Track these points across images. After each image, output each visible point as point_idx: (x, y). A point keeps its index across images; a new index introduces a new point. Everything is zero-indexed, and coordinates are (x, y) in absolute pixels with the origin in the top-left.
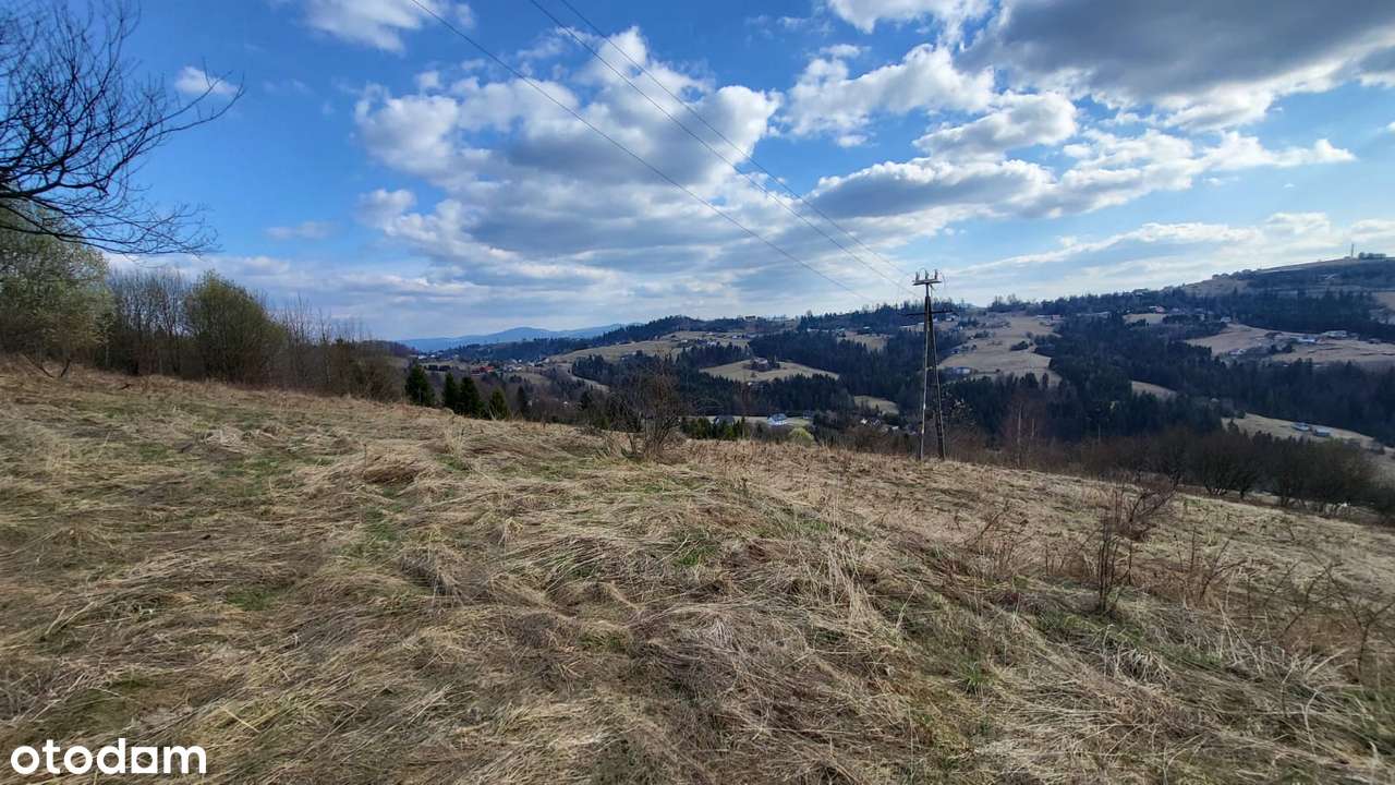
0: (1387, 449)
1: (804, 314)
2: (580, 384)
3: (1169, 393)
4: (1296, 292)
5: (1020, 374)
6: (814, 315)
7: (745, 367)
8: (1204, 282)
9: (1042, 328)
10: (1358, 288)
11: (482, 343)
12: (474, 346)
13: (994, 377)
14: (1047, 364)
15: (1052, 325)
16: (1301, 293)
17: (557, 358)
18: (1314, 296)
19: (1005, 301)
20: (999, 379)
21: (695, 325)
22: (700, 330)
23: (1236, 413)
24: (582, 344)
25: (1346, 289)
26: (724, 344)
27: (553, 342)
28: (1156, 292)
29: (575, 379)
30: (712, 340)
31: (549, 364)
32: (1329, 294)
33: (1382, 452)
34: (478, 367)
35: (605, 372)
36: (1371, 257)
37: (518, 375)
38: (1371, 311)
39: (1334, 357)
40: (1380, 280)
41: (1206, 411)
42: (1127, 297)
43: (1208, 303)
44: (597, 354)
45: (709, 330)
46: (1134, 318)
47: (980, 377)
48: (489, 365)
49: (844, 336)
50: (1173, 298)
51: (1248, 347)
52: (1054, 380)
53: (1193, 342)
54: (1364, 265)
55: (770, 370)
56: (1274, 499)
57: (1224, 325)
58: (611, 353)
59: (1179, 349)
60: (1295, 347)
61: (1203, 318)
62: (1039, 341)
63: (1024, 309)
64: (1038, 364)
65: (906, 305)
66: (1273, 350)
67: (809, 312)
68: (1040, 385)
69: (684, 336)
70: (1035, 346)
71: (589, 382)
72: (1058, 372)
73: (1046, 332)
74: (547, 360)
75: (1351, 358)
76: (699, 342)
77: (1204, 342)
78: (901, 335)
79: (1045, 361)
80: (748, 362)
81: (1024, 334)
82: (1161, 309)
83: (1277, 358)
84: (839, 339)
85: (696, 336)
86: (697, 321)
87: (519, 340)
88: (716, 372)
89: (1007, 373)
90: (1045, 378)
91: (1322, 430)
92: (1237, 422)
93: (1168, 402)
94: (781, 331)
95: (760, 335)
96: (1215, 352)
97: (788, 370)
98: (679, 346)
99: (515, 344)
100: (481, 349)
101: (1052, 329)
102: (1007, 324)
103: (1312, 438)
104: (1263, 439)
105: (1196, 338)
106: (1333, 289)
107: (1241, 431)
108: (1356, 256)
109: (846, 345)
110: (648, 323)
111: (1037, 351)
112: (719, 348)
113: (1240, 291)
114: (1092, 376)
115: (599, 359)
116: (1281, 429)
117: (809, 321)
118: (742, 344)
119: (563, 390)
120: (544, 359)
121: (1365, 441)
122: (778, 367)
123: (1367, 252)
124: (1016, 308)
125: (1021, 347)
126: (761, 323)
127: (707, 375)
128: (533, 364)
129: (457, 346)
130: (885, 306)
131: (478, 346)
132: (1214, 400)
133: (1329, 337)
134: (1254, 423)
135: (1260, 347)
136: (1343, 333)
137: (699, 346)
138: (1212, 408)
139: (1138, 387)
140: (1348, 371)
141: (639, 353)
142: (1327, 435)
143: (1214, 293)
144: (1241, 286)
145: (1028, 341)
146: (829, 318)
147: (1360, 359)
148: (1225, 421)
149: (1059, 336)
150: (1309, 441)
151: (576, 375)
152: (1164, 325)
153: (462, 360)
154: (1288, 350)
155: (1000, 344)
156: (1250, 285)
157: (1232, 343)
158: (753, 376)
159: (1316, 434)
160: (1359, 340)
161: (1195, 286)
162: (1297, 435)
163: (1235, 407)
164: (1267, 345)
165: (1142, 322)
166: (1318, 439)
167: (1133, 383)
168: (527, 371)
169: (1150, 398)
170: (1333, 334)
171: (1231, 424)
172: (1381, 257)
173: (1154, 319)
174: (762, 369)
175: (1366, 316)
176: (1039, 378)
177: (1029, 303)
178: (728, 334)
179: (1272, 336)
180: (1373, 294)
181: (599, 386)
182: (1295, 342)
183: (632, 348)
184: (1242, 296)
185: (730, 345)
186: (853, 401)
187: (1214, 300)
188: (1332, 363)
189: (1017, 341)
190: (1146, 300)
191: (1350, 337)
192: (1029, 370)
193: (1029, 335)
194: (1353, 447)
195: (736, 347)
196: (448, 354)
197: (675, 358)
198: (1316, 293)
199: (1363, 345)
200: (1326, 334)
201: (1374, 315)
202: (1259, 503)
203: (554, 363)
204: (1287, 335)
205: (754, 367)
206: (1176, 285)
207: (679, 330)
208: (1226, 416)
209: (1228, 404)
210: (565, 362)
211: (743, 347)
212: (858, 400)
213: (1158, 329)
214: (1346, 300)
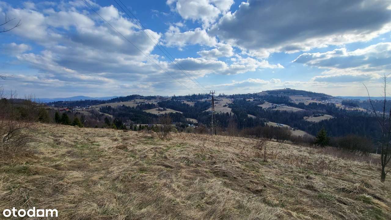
0: (292, 128)
1: (173, 96)
2: (102, 115)
3: (255, 117)
5: (225, 112)
6: (176, 96)
7: (156, 110)
8: (261, 92)
9: (229, 101)
10: (286, 95)
11: (64, 101)
12: (60, 102)
13: (220, 113)
14: (231, 110)
15: (232, 101)
16: (277, 96)
17: (94, 106)
19: (222, 95)
20: (221, 114)
21: (142, 97)
22: (143, 99)
23: (267, 121)
24: (104, 102)
25: (285, 95)
26: (150, 103)
27: (92, 101)
28: (252, 94)
29: (101, 113)
30: (147, 102)
31: (91, 108)
32: (282, 96)
33: (291, 129)
34: (63, 109)
35: (112, 111)
36: (288, 89)
37: (79, 112)
39: (283, 109)
40: (290, 94)
41: (262, 121)
42: (246, 95)
43: (262, 97)
44: (109, 105)
45: (146, 99)
46: (248, 100)
47: (216, 113)
48: (67, 108)
49: (184, 102)
50: (255, 96)
51: (269, 107)
52: (233, 114)
53: (259, 106)
54: (287, 91)
55: (164, 111)
56: (276, 140)
57: (264, 102)
58: (114, 105)
59: (256, 107)
60: (277, 107)
61: (260, 100)
62: (229, 104)
63: (226, 97)
64: (229, 110)
65: (199, 94)
66: (273, 108)
67: (175, 95)
68: (230, 115)
69: (138, 101)
70: (228, 106)
71: (106, 114)
72: (233, 112)
73: (230, 102)
74: (90, 107)
76: (143, 102)
77: (261, 106)
78: (198, 102)
79: (230, 109)
80: (157, 109)
81: (226, 103)
82: (253, 98)
83: (274, 109)
84: (182, 103)
85: (142, 101)
86: (142, 96)
87: (79, 100)
88: (148, 111)
89: (222, 112)
90: (231, 113)
91: (282, 125)
92: (267, 123)
93: (255, 119)
94: (167, 100)
95: (161, 101)
96: (263, 108)
97: (169, 111)
98: (137, 103)
99: (77, 101)
100: (63, 103)
101: (232, 102)
102: (222, 100)
104: (272, 127)
105: (260, 104)
106: (282, 95)
107: (268, 125)
108: (286, 88)
109: (184, 104)
110: (126, 96)
111: (229, 107)
112: (149, 104)
113: (267, 95)
114: (240, 113)
115: (110, 107)
116: (275, 125)
117: (174, 98)
118: (156, 103)
119: (96, 116)
120: (89, 107)
121: (289, 127)
122: (166, 110)
123: (288, 88)
124: (224, 96)
125: (225, 106)
126: (161, 98)
127: (145, 112)
128: (85, 108)
129: (53, 102)
130: (194, 94)
131: (62, 102)
132: (263, 118)
134: (270, 124)
135: (271, 107)
136: (284, 104)
137: (143, 104)
138: (263, 120)
139: (249, 116)
140: (285, 112)
141: (124, 105)
142: (282, 126)
143: (263, 95)
144: (267, 93)
145: (227, 105)
146: (180, 97)
147: (287, 110)
148: (265, 123)
149: (233, 103)
151: (101, 112)
152: (253, 102)
153: (55, 106)
154: (275, 108)
155: (221, 105)
156: (269, 93)
157: (266, 106)
158: (159, 112)
159: (281, 126)
161: (259, 93)
162: (277, 126)
163: (267, 120)
164: (272, 106)
165: (249, 101)
166: (281, 127)
167: (248, 115)
168: (83, 110)
169: (251, 118)
170: (282, 104)
171: (266, 124)
172: (290, 89)
173: (252, 100)
174: (161, 110)
175: (288, 101)
176: (229, 114)
177: (227, 95)
178: (151, 101)
179: (272, 105)
180: (289, 97)
181: (110, 116)
182: (276, 106)
183: (121, 104)
184: (267, 96)
185: (152, 104)
186: (186, 120)
187: (262, 96)
188: (283, 111)
189: (225, 104)
190: (250, 96)
191: (286, 105)
192: (227, 112)
193: (227, 103)
194: (287, 128)
195: (154, 104)
196: (50, 104)
197: (135, 107)
198: (280, 96)
199: (288, 107)
201: (289, 101)
202: (273, 141)
203: (93, 108)
204: (275, 104)
205: (159, 110)
206: (255, 93)
207: (137, 99)
208: (265, 122)
209: (266, 119)
210: (97, 108)
211: (156, 105)
212: (187, 119)
213: (252, 103)
214: (285, 97)
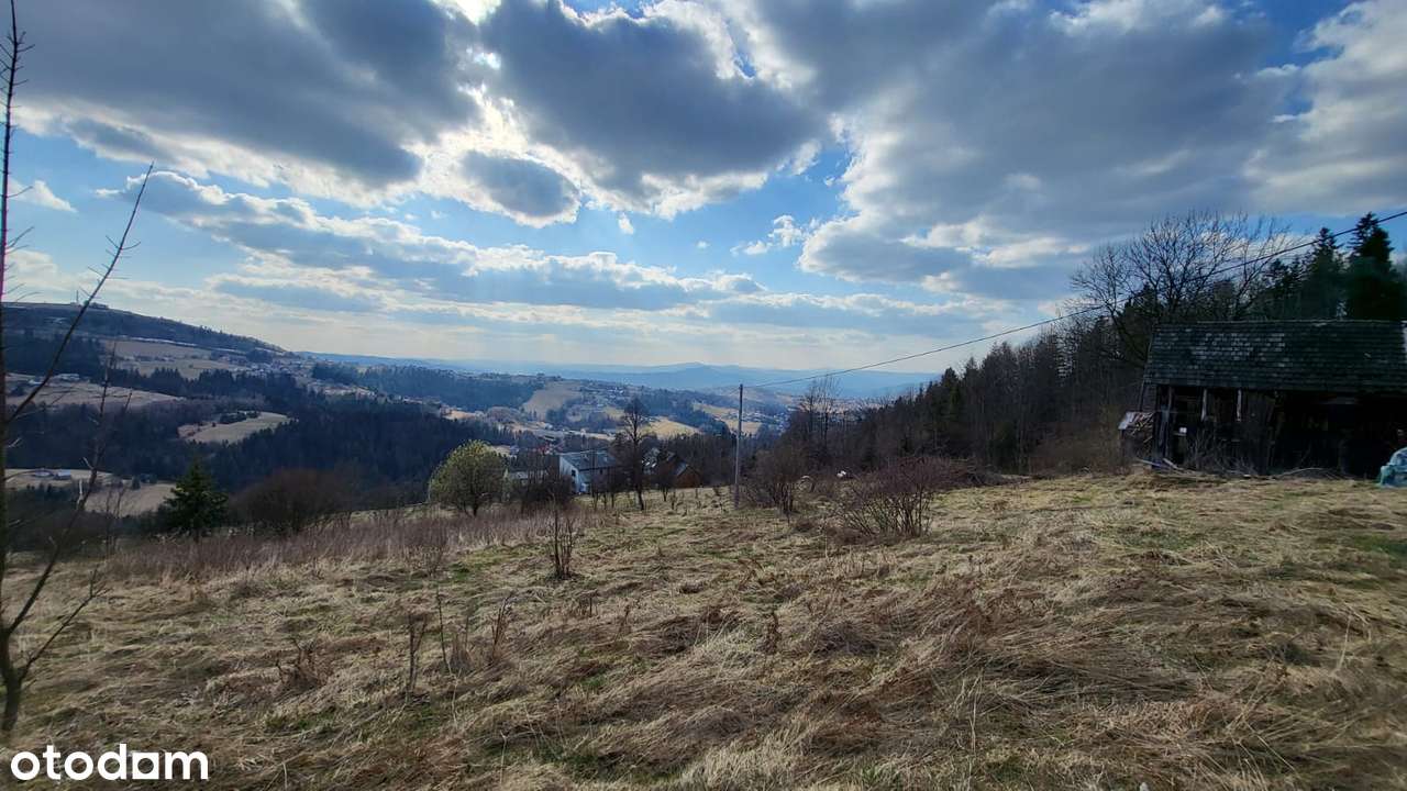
0: (124, 481)
4: (22, 332)
10: (86, 334)
16: (30, 333)
18: (44, 338)
25: (75, 333)
32: (58, 336)
36: (95, 306)
38: (101, 357)
39: (69, 400)
40: (105, 329)
54: (89, 313)
60: (28, 390)
75: (86, 400)
91: (61, 473)
103: (54, 483)
106: (61, 331)
108: (81, 302)
116: (18, 478)
123: (91, 301)
133: (62, 380)
136: (76, 376)
140: (83, 413)
142: (64, 478)
147: (96, 402)
150: (50, 487)
154: (21, 391)
159: (58, 478)
160: (92, 382)
162: (36, 483)
166: (60, 484)
170: (65, 376)
172: (105, 307)
175: (98, 361)
180: (101, 341)
182: (25, 384)
188: (66, 406)
191: (82, 379)
198: (45, 334)
199: (96, 388)
200: (59, 377)
201: (104, 361)
204: (16, 377)
214: (76, 343)
